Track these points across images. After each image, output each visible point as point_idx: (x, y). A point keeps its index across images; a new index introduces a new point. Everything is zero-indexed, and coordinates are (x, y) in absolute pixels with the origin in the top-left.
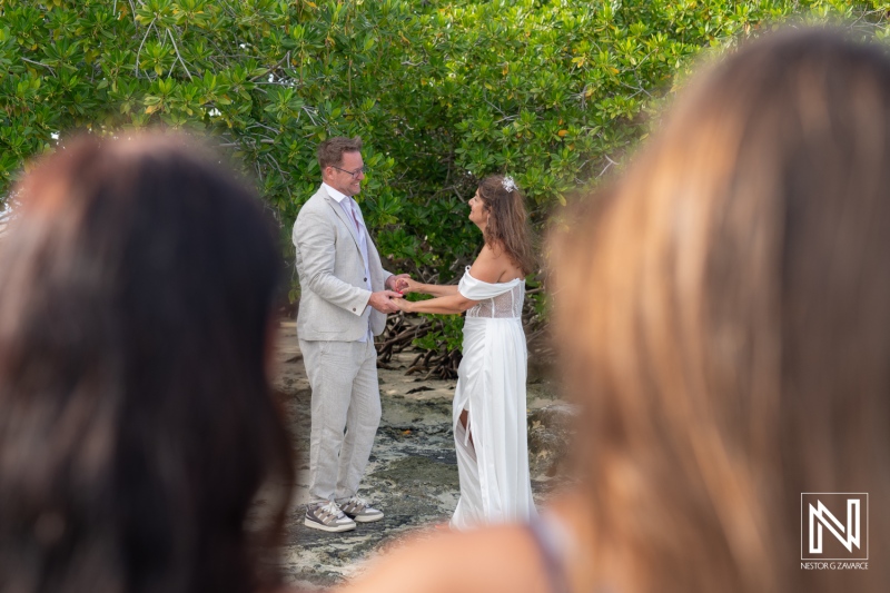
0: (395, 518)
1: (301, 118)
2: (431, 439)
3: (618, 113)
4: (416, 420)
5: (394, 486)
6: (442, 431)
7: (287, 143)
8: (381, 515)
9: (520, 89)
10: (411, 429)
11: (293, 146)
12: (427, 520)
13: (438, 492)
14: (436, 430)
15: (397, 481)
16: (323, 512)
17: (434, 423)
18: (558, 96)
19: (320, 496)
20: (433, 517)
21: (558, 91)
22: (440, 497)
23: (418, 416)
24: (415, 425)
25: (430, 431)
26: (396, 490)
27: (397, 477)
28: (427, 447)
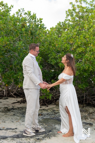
0: (48, 131)
1: (22, 49)
2: (46, 116)
3: (81, 51)
4: (41, 113)
5: (44, 124)
6: (47, 114)
7: (20, 53)
8: (45, 130)
9: (61, 47)
10: (41, 114)
11: (21, 54)
12: (55, 131)
13: (55, 125)
14: (46, 114)
15: (45, 123)
16: (27, 131)
17: (46, 113)
18: (68, 48)
19: (28, 127)
20: (56, 130)
21: (68, 47)
22: (55, 126)
23: (42, 112)
24: (42, 113)
25: (45, 114)
26: (45, 125)
27: (45, 122)
28: (46, 117)
